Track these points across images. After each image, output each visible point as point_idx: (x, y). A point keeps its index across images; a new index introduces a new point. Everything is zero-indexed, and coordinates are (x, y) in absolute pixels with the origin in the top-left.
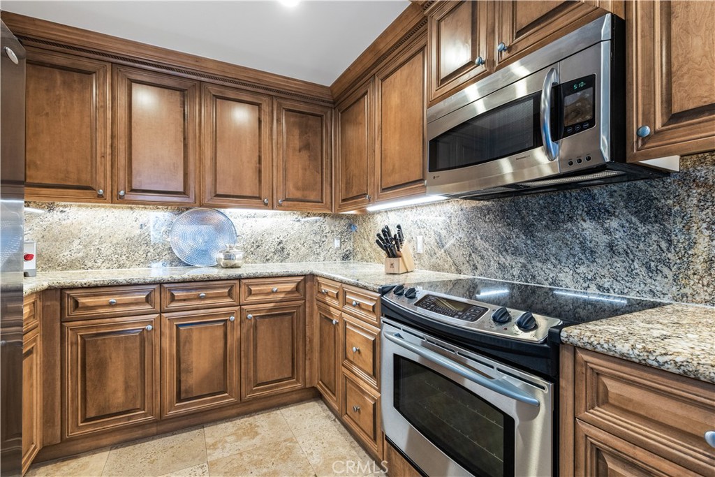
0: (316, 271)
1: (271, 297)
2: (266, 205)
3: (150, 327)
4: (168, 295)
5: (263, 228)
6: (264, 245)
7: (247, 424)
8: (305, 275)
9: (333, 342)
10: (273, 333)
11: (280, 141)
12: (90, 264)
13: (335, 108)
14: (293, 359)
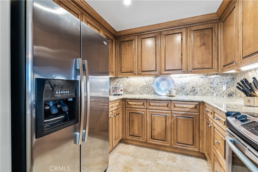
0: (204, 101)
1: (183, 109)
2: (184, 72)
3: (144, 113)
4: (149, 104)
5: (185, 82)
6: (186, 88)
7: (173, 156)
8: (199, 102)
9: (210, 135)
10: (184, 124)
11: (191, 45)
12: (135, 93)
13: (220, 22)
14: (193, 138)
